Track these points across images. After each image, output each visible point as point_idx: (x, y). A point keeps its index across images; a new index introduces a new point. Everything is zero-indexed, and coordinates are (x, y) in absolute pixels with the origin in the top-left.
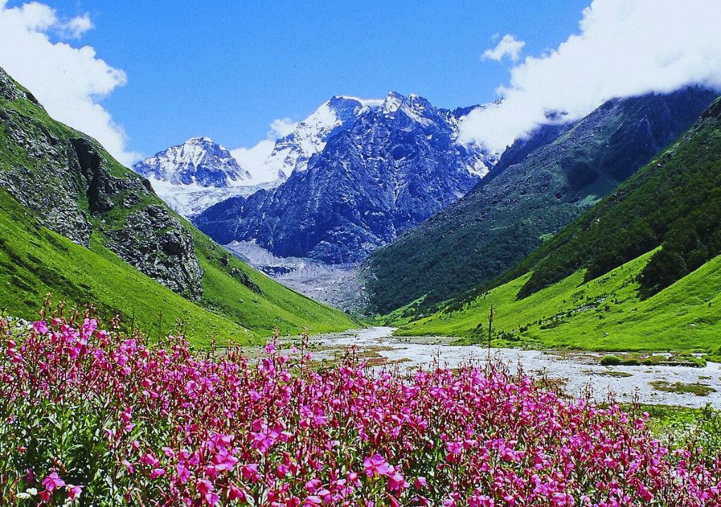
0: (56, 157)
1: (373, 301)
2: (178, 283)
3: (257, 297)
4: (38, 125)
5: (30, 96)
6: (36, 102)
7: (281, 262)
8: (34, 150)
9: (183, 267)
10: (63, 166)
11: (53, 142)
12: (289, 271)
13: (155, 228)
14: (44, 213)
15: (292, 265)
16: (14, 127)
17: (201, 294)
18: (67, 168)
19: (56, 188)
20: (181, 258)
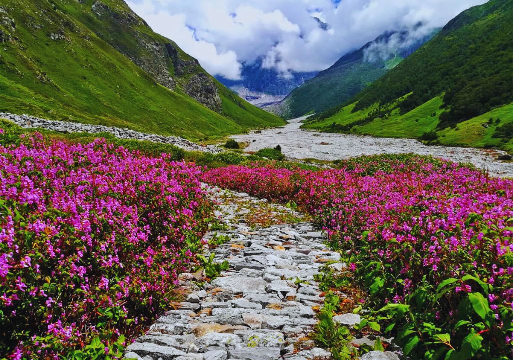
0: (158, 52)
1: (292, 112)
2: (212, 106)
3: (245, 111)
4: (150, 37)
5: (145, 23)
6: (148, 26)
7: (254, 95)
8: (150, 49)
9: (214, 99)
10: (162, 56)
11: (157, 45)
12: (257, 99)
13: (202, 83)
14: (156, 77)
15: (259, 96)
16: (140, 39)
17: (222, 110)
18: (163, 57)
19: (160, 66)
20: (213, 95)
